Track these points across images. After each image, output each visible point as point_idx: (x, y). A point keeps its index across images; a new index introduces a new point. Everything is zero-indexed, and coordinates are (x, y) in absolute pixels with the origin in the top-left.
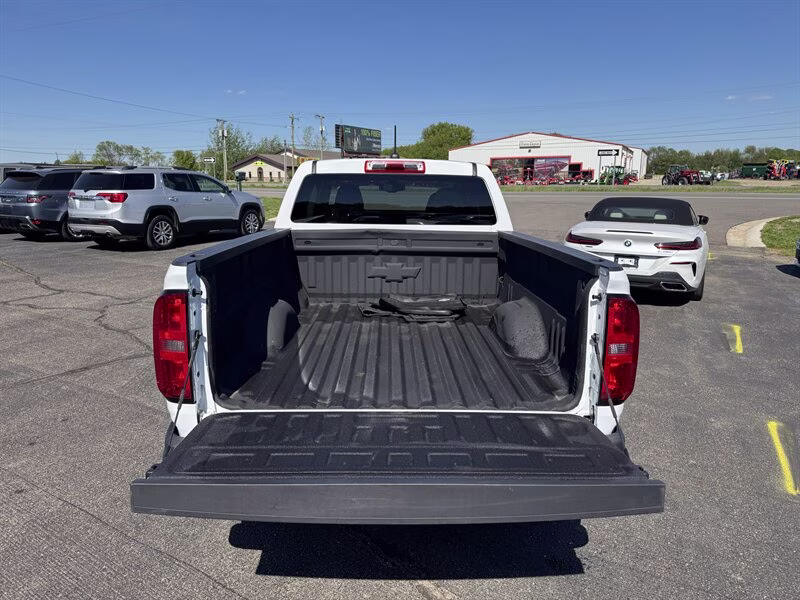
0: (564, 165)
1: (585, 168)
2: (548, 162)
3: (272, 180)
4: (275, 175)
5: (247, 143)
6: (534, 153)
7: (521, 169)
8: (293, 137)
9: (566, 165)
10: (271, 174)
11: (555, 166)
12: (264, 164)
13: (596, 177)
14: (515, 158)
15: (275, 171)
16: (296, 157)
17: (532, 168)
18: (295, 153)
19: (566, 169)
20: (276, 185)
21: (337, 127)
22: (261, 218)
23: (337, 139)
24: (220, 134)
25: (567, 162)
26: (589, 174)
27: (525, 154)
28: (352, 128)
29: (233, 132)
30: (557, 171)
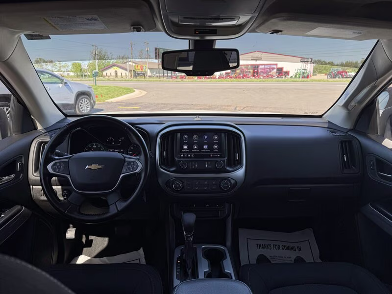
0: (273, 69)
1: (285, 70)
2: (266, 67)
3: (122, 77)
4: (124, 74)
6: (258, 62)
7: (252, 71)
8: (132, 54)
9: (274, 68)
10: (121, 74)
11: (270, 69)
12: (118, 69)
13: (291, 74)
14: (249, 65)
15: (124, 72)
16: (134, 64)
17: (258, 70)
19: (275, 70)
20: (124, 79)
21: (156, 49)
22: (92, 101)
23: (156, 55)
24: (94, 53)
25: (275, 67)
26: (287, 73)
27: (254, 62)
30: (270, 71)
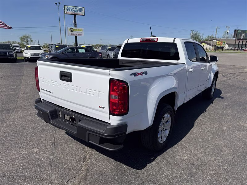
3: (207, 50)
4: (208, 48)
5: (202, 37)
8: (216, 35)
10: (207, 47)
12: (205, 44)
15: (209, 46)
18: (216, 40)
21: (235, 30)
23: (235, 35)
24: (191, 35)
28: (242, 31)
29: (198, 34)
